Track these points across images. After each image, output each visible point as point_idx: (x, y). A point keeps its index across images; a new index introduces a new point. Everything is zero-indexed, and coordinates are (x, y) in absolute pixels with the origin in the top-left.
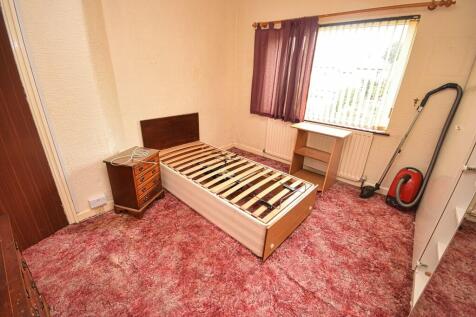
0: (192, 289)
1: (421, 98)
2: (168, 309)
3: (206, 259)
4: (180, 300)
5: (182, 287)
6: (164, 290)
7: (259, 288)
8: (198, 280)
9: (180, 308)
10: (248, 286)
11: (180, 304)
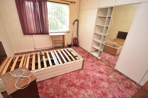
0: (87, 86)
1: (73, 23)
2: (92, 93)
3: (78, 80)
4: (90, 90)
5: (86, 88)
6: (86, 94)
7: (89, 72)
8: (85, 84)
9: (92, 90)
10: (88, 74)
11: (91, 90)
